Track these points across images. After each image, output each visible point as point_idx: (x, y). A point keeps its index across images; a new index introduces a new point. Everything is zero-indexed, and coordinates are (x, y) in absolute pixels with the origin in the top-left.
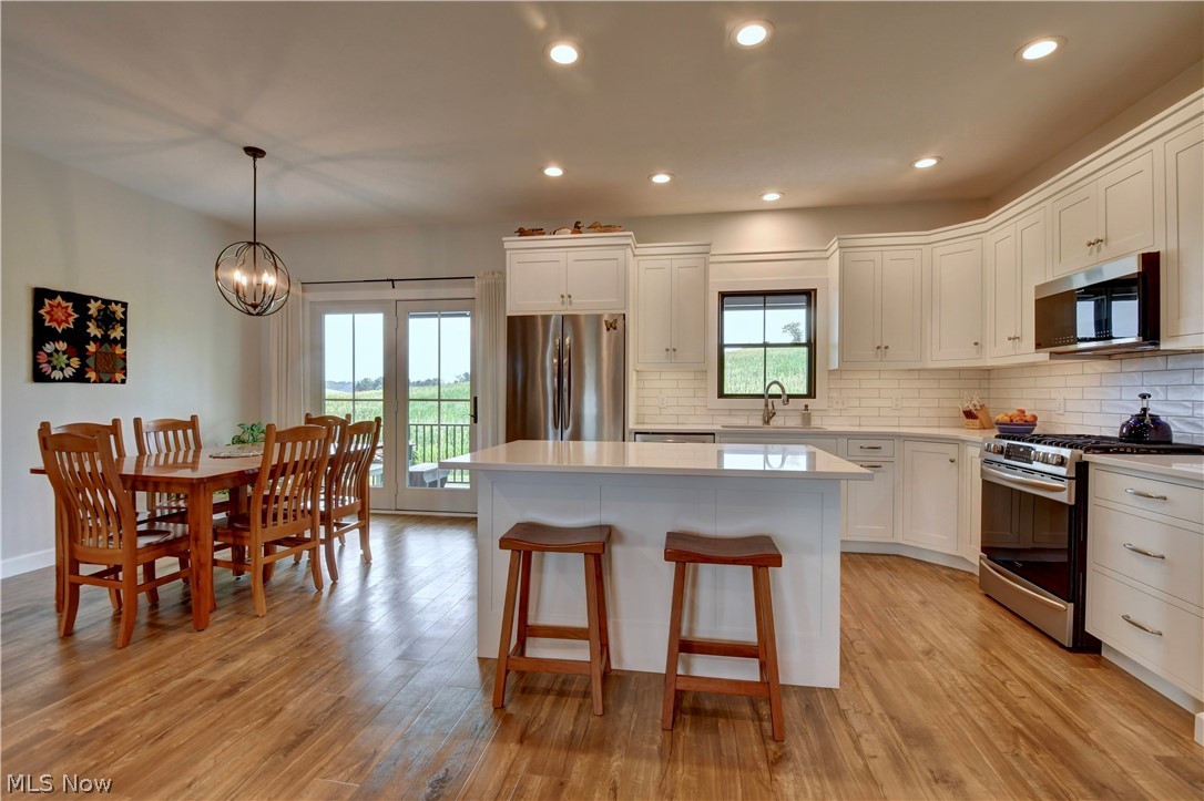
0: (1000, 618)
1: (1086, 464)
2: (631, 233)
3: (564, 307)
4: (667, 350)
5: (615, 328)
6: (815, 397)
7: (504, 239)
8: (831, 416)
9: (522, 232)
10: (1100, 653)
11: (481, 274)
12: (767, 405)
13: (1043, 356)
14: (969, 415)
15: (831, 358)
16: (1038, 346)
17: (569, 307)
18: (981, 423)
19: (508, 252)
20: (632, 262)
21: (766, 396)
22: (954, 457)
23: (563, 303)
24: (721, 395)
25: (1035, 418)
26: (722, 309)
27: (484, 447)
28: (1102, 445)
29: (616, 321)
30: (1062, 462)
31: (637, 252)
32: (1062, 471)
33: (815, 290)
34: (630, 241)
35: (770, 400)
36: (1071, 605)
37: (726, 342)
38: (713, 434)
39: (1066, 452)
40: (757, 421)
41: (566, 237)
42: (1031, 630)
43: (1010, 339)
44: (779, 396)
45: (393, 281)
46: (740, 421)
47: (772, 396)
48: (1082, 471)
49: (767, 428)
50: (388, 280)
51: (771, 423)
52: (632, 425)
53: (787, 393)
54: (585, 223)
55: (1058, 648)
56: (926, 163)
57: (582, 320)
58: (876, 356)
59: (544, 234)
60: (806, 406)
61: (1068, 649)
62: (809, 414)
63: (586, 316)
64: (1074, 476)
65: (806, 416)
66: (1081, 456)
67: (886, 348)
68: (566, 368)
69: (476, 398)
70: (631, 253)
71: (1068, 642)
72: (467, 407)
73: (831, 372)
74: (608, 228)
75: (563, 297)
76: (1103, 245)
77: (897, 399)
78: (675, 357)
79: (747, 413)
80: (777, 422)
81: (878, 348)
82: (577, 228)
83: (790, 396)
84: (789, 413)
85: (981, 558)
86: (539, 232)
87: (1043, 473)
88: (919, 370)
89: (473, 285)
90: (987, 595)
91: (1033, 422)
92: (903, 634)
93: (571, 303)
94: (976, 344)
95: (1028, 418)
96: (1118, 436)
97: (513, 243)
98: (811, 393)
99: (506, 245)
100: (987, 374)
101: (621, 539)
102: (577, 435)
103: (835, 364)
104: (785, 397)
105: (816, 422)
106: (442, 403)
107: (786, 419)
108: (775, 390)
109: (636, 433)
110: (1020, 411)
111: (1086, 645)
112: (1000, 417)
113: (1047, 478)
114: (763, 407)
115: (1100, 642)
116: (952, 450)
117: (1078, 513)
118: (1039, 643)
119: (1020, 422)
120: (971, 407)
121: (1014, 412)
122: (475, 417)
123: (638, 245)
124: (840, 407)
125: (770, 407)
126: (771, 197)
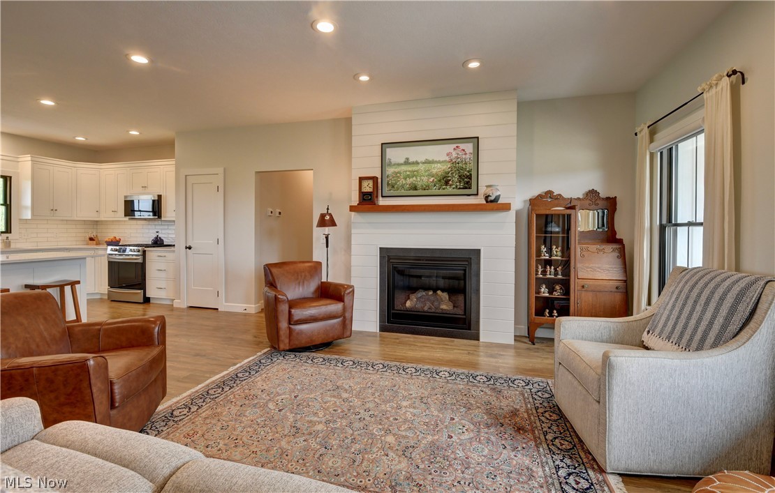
1: (146, 250)
6: (10, 233)
8: (21, 242)
13: (127, 218)
14: (91, 239)
15: (23, 213)
16: (125, 215)
18: (96, 242)
25: (121, 238)
28: (147, 246)
30: (139, 251)
32: (139, 253)
33: (10, 177)
36: (142, 291)
39: (140, 248)
43: (113, 212)
48: (144, 252)
58: (51, 214)
60: (7, 237)
61: (142, 303)
62: (10, 241)
64: (142, 254)
65: (8, 243)
66: (144, 249)
67: (56, 210)
73: (21, 220)
81: (52, 210)
85: (108, 288)
87: (132, 255)
88: (67, 220)
91: (119, 241)
94: (97, 211)
98: (8, 231)
100: (96, 223)
103: (28, 217)
105: (12, 246)
110: (114, 237)
111: (147, 300)
112: (107, 239)
115: (149, 298)
117: (143, 266)
119: (116, 240)
120: (92, 236)
121: (112, 238)
124: (27, 237)
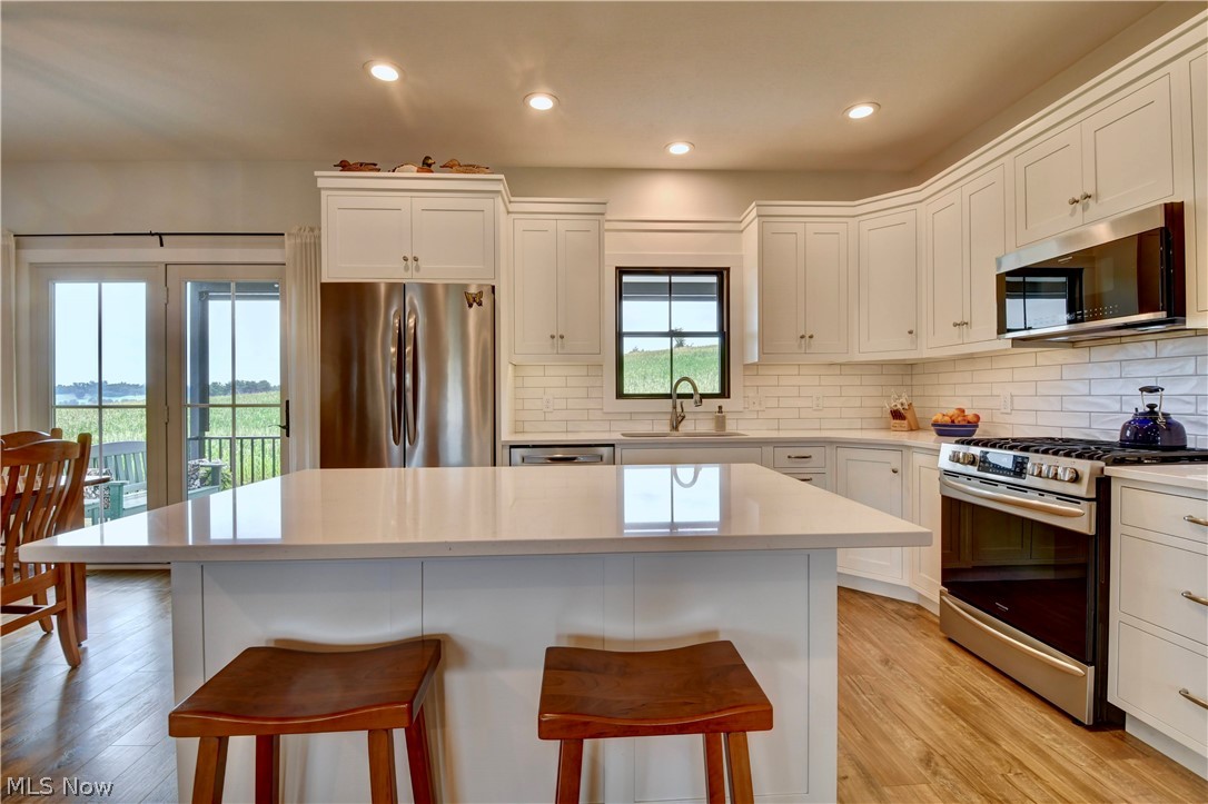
0: (983, 678)
1: (1108, 479)
2: (502, 177)
3: (408, 275)
4: (553, 337)
5: (480, 304)
6: (729, 397)
7: (316, 173)
8: (746, 420)
9: (344, 166)
10: (1123, 727)
11: (294, 231)
12: (675, 407)
13: (1007, 341)
14: (897, 415)
15: (749, 350)
17: (415, 275)
18: (909, 423)
19: (323, 192)
20: (503, 218)
21: (674, 396)
22: (896, 465)
23: (406, 268)
24: (620, 395)
25: (978, 417)
26: (620, 298)
27: (300, 467)
29: (481, 293)
31: (512, 207)
32: (1083, 491)
33: (728, 269)
34: (500, 187)
35: (679, 401)
36: (1091, 669)
37: (625, 330)
38: (613, 445)
40: (663, 427)
41: (409, 176)
42: (1027, 697)
43: (955, 325)
44: (690, 396)
45: (160, 235)
46: (643, 427)
47: (681, 396)
48: (1103, 485)
49: (675, 437)
50: (151, 234)
51: (680, 428)
52: (506, 435)
53: (700, 391)
54: (437, 159)
55: (1070, 723)
56: (861, 112)
57: (440, 292)
58: (800, 346)
59: (379, 170)
60: (720, 407)
61: (1088, 728)
62: (724, 417)
63: (447, 286)
64: (1094, 496)
65: (720, 421)
66: (1102, 470)
67: (811, 337)
68: (409, 359)
69: (288, 402)
70: (502, 208)
71: (1087, 718)
72: (276, 415)
73: (747, 366)
74: (470, 168)
75: (405, 259)
76: (1090, 201)
77: (818, 399)
78: (563, 347)
79: (651, 417)
80: (686, 427)
81: (802, 337)
82: (427, 165)
83: (704, 396)
84: (700, 416)
85: (942, 593)
86: (372, 167)
87: (1042, 492)
88: (840, 364)
89: (282, 246)
90: (951, 640)
91: (975, 424)
92: (885, 727)
93: (418, 269)
94: (911, 332)
95: (971, 418)
96: (1118, 439)
97: (328, 179)
98: (725, 392)
99: (321, 183)
100: (908, 370)
101: (463, 658)
102: (433, 458)
103: (753, 355)
104: (697, 397)
105: (731, 427)
106: (237, 409)
107: (698, 423)
108: (685, 388)
109: (512, 447)
110: (959, 409)
111: (1107, 719)
112: (938, 417)
113: (1053, 498)
114: (670, 410)
115: (1122, 714)
116: (894, 459)
118: (1047, 717)
119: (964, 423)
120: (899, 406)
121: (952, 412)
122: (286, 428)
123: (513, 199)
124: (758, 408)
125: (679, 409)
126: (679, 149)
